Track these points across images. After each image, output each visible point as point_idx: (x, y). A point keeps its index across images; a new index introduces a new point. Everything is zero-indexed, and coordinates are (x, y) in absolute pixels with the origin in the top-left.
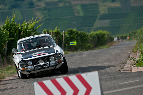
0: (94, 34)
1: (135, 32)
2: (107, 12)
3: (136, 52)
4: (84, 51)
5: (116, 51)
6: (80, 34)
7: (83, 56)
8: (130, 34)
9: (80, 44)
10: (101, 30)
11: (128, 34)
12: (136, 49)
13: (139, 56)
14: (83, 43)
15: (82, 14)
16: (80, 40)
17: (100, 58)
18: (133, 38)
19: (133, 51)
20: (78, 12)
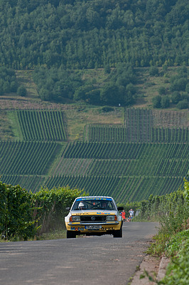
0: (48, 196)
1: (158, 199)
2: (87, 139)
3: (159, 255)
4: (16, 240)
5: (103, 249)
6: (10, 194)
7: (12, 254)
8: (144, 204)
9: (7, 219)
10: (68, 187)
11: (139, 203)
12: (159, 247)
13: (164, 268)
14: (16, 217)
15: (19, 137)
16: (9, 208)
17: (58, 265)
18: (152, 214)
19: (149, 254)
20: (9, 131)
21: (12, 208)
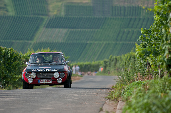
1: (116, 59)
2: (63, 14)
3: (116, 100)
4: (10, 89)
5: (75, 95)
6: (5, 54)
7: (8, 99)
8: (105, 62)
9: (3, 73)
10: (49, 49)
11: (102, 62)
12: (117, 93)
13: (121, 109)
14: (10, 72)
15: (11, 12)
16: (4, 65)
17: (41, 107)
18: (112, 70)
19: (109, 99)
20: (4, 8)
21: (7, 65)
